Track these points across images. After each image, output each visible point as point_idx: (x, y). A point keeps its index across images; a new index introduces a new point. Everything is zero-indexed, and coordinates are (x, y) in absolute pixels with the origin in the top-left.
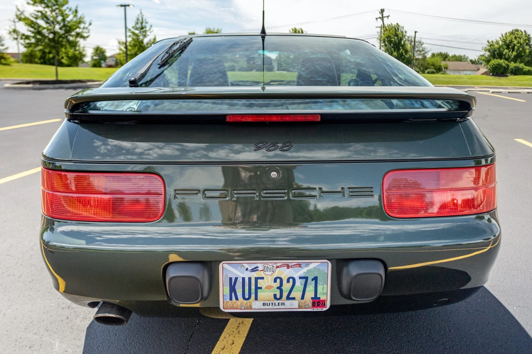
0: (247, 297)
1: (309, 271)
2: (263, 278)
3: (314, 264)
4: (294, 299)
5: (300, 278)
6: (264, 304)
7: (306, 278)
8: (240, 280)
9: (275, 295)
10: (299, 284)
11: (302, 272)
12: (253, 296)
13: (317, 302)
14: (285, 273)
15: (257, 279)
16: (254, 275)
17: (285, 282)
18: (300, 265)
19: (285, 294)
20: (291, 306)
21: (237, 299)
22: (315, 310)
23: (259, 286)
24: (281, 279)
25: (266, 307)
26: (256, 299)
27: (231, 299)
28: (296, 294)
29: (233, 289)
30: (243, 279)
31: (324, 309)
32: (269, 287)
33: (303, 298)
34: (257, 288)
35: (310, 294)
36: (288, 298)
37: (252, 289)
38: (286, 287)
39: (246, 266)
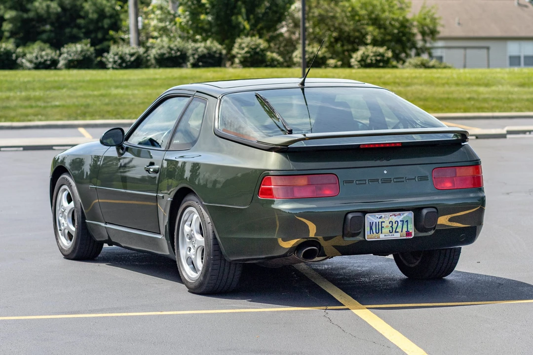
0: (377, 232)
1: (404, 217)
2: (384, 222)
3: (406, 214)
4: (398, 232)
5: (401, 221)
6: (385, 236)
7: (403, 221)
8: (374, 223)
9: (390, 231)
10: (400, 224)
11: (401, 218)
12: (380, 231)
13: (408, 234)
14: (394, 219)
15: (382, 222)
16: (381, 220)
17: (394, 223)
18: (400, 214)
19: (394, 230)
20: (397, 236)
21: (373, 233)
22: (408, 238)
23: (383, 226)
24: (392, 222)
25: (386, 237)
26: (382, 233)
27: (370, 233)
28: (399, 230)
29: (371, 228)
30: (376, 222)
31: (412, 237)
32: (387, 227)
33: (402, 232)
34: (382, 227)
35: (405, 230)
36: (396, 232)
37: (380, 228)
38: (395, 226)
39: (377, 216)
